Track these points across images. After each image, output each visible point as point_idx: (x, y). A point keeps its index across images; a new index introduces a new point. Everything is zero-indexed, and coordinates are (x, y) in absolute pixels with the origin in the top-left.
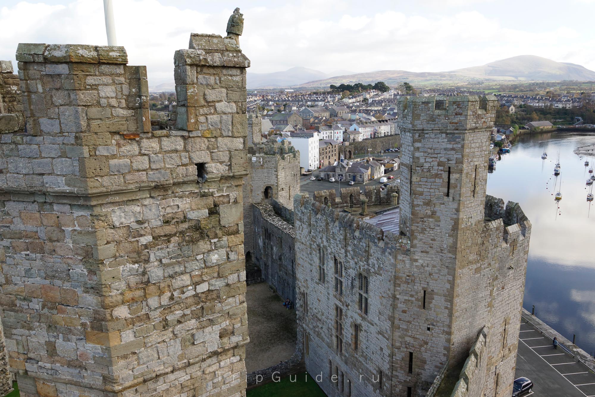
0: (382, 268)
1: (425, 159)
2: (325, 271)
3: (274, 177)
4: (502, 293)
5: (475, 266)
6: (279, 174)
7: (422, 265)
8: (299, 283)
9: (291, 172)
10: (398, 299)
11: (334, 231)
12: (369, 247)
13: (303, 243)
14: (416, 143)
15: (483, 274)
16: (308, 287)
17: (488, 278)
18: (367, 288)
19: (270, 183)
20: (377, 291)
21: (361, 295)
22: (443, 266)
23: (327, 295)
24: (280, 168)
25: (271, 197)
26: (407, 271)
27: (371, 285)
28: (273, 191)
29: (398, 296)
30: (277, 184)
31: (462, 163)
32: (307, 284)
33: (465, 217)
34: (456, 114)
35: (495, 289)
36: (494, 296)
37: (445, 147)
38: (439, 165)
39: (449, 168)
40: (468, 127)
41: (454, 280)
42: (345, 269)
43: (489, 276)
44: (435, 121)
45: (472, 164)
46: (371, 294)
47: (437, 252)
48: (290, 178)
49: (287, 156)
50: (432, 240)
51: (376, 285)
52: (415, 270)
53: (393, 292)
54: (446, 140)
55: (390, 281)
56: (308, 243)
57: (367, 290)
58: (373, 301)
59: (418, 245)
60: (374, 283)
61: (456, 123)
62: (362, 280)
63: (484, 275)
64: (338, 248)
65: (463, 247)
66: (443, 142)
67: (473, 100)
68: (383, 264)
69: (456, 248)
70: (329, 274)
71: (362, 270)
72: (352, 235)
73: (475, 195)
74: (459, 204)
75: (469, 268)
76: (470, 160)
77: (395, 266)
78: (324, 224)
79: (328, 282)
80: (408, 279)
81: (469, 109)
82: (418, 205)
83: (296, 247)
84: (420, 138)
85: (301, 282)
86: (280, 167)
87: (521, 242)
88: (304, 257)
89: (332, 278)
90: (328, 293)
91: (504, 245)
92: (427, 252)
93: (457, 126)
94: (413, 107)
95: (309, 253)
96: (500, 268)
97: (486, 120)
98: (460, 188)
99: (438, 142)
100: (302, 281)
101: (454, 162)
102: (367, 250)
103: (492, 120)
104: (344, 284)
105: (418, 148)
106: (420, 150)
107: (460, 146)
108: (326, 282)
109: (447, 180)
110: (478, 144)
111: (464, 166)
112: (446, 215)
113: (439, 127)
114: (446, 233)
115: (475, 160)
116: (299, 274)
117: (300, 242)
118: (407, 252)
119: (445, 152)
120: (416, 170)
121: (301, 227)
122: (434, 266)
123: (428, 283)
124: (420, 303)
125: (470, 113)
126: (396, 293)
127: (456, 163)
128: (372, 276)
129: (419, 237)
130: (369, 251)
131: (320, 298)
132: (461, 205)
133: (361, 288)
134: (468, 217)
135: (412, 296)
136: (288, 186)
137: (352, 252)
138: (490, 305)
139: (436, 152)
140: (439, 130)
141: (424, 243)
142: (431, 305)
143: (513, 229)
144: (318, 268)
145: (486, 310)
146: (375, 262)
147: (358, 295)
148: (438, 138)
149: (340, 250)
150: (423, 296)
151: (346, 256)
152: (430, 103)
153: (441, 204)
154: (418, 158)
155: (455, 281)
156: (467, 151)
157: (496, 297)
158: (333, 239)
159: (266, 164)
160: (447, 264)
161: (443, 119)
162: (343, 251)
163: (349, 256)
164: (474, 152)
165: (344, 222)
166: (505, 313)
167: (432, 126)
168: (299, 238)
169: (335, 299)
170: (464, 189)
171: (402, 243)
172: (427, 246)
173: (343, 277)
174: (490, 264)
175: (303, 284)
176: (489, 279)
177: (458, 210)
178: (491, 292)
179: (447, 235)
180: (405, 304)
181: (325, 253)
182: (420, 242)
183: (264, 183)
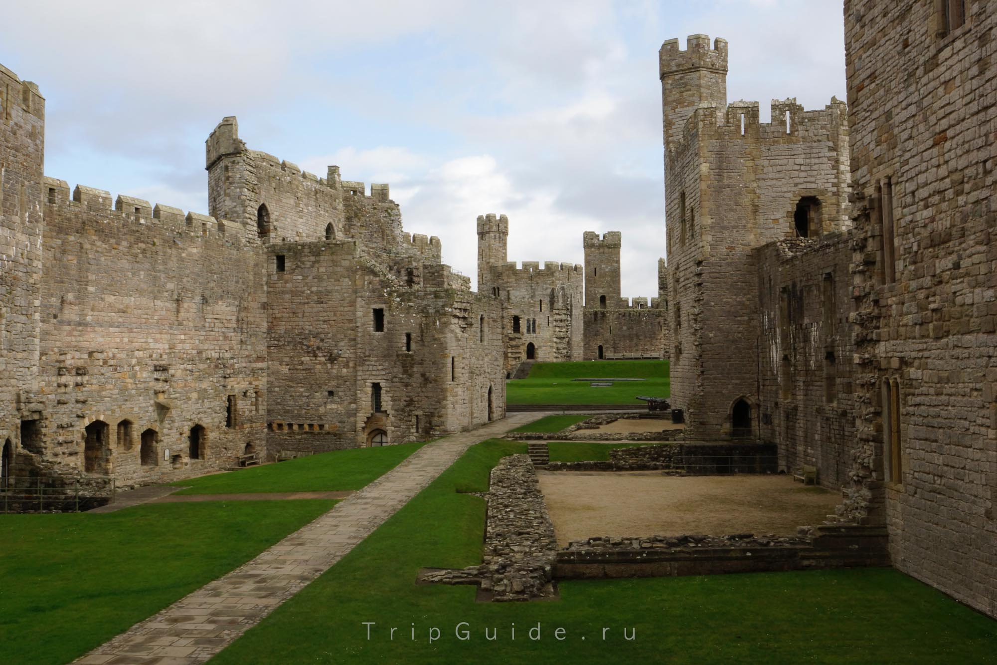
6: (841, 159)
19: (813, 186)
25: (817, 233)
159: (800, 128)
183: (796, 185)
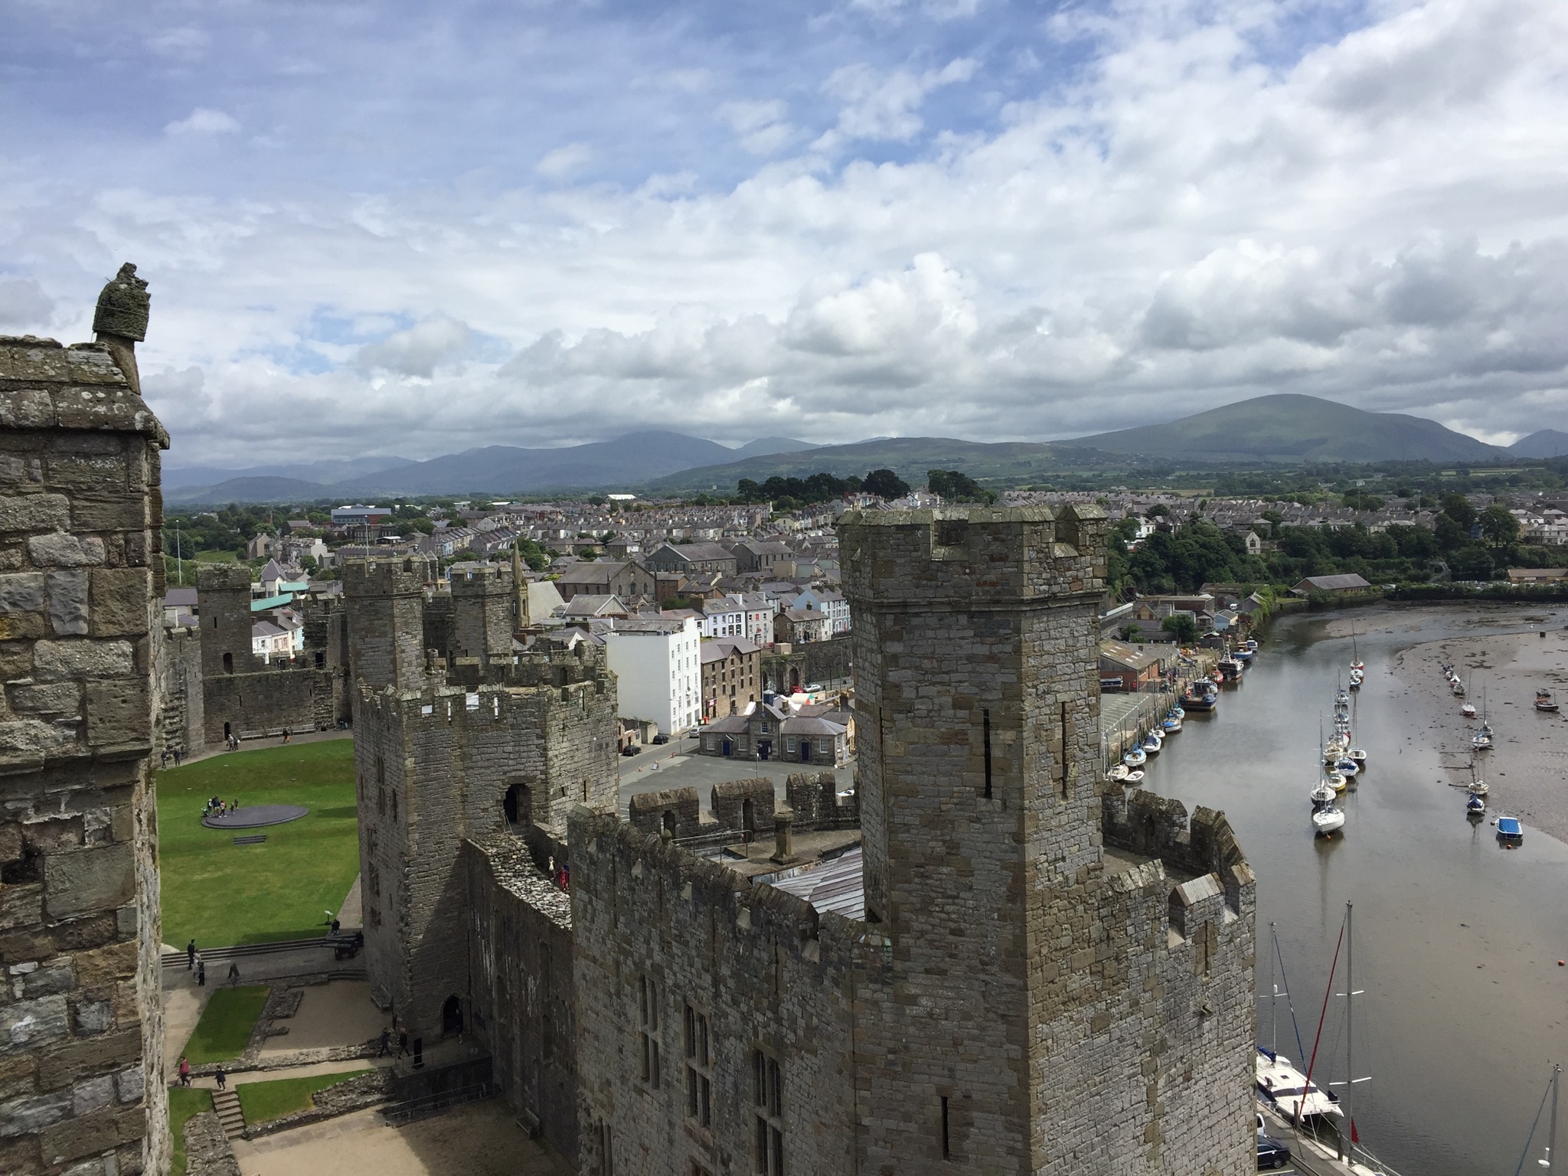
0: (817, 1027)
1: (917, 688)
2: (661, 1050)
3: (535, 753)
4: (1185, 1093)
5: (1089, 1012)
6: (549, 745)
7: (931, 1015)
8: (587, 1093)
9: (588, 738)
10: (866, 1129)
11: (681, 916)
12: (777, 962)
13: (595, 960)
14: (888, 643)
15: (1117, 1034)
16: (613, 1107)
17: (1137, 1047)
18: (779, 1099)
19: (523, 773)
20: (807, 1106)
21: (762, 1123)
22: (991, 1015)
23: (667, 1127)
24: (554, 727)
25: (526, 817)
26: (889, 1035)
27: (790, 1088)
28: (533, 798)
29: (866, 1121)
30: (543, 777)
31: (1019, 697)
32: (610, 1097)
33: (1044, 857)
34: (993, 559)
35: (1161, 1082)
36: (1162, 1104)
37: (970, 652)
38: (956, 706)
39: (986, 712)
40: (1028, 594)
41: (1026, 1058)
42: (717, 1038)
43: (1140, 1041)
44: (936, 579)
45: (1050, 699)
46: (791, 1117)
47: (971, 968)
48: (587, 756)
49: (576, 691)
50: (953, 932)
51: (804, 1085)
52: (912, 1030)
53: (851, 1109)
54: (971, 633)
55: (840, 1072)
56: (610, 961)
57: (779, 1106)
58: (798, 1143)
59: (914, 951)
60: (796, 1080)
61: (993, 584)
62: (764, 1073)
63: (1121, 1040)
64: (693, 970)
65: (1044, 951)
66: (962, 638)
67: (1037, 519)
68: (818, 1015)
69: (1024, 956)
70: (670, 1057)
71: (761, 1038)
72: (730, 926)
73: (1071, 793)
74: (1021, 820)
75: (1071, 1019)
76: (1041, 687)
77: (851, 1020)
78: (654, 894)
79: (668, 1084)
80: (892, 1063)
81: (1025, 543)
82: (907, 827)
83: (577, 975)
84: (897, 628)
85: (592, 1091)
86: (554, 723)
87: (1227, 931)
88: (599, 1007)
89: (680, 1072)
90: (671, 1124)
91: (1175, 940)
92: (942, 973)
93: (998, 593)
94: (874, 541)
95: (612, 991)
96: (1171, 1016)
97: (1081, 574)
98: (1021, 772)
99: (950, 639)
100: (596, 1087)
101: (997, 695)
102: (773, 972)
103: (1098, 574)
104: (713, 1089)
105: (895, 657)
106: (902, 661)
107: (1009, 648)
108: (662, 1086)
109: (983, 750)
110: (1062, 642)
111: (1028, 705)
112: (988, 854)
113: (947, 596)
114: (992, 910)
115: (1057, 687)
116: (586, 1065)
117: (586, 957)
118: (885, 976)
119: (969, 667)
120: (893, 721)
121: (589, 907)
122: (967, 1016)
123: (951, 1070)
124: (935, 1140)
125: (1028, 554)
126: (861, 1109)
127: (1003, 699)
128: (791, 1057)
129: (916, 925)
130: (779, 978)
131: (647, 1142)
132: (1028, 823)
133: (760, 1101)
134: (1052, 857)
135: (907, 1117)
136: (581, 780)
137: (731, 983)
138: (1152, 1136)
139: (945, 666)
140: (950, 603)
141: (931, 942)
142: (968, 1145)
143: (1200, 889)
144: (640, 1040)
145: (1140, 1150)
146: (798, 1012)
147: (753, 1124)
148: (949, 627)
149: (699, 977)
150: (940, 1114)
151: (717, 995)
152: (919, 529)
153: (971, 820)
154: (897, 687)
155: (1031, 1062)
156: (1030, 663)
157: (1167, 1109)
158: (680, 943)
159: (509, 714)
160: (1002, 1008)
161: (958, 573)
162: (707, 979)
163: (726, 997)
164: (1053, 666)
165: (706, 887)
166: (1202, 1159)
167: (930, 593)
168: (585, 944)
169: (691, 1141)
170: (1034, 775)
171: (867, 945)
172: (939, 953)
173: (711, 1065)
174: (1135, 1003)
175: (600, 1096)
176: (1138, 1051)
177: (1019, 838)
178: (1151, 1091)
179: (996, 916)
180: (889, 1145)
181: (658, 990)
182: (918, 943)
183: (505, 773)
